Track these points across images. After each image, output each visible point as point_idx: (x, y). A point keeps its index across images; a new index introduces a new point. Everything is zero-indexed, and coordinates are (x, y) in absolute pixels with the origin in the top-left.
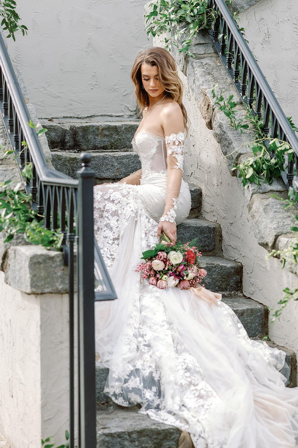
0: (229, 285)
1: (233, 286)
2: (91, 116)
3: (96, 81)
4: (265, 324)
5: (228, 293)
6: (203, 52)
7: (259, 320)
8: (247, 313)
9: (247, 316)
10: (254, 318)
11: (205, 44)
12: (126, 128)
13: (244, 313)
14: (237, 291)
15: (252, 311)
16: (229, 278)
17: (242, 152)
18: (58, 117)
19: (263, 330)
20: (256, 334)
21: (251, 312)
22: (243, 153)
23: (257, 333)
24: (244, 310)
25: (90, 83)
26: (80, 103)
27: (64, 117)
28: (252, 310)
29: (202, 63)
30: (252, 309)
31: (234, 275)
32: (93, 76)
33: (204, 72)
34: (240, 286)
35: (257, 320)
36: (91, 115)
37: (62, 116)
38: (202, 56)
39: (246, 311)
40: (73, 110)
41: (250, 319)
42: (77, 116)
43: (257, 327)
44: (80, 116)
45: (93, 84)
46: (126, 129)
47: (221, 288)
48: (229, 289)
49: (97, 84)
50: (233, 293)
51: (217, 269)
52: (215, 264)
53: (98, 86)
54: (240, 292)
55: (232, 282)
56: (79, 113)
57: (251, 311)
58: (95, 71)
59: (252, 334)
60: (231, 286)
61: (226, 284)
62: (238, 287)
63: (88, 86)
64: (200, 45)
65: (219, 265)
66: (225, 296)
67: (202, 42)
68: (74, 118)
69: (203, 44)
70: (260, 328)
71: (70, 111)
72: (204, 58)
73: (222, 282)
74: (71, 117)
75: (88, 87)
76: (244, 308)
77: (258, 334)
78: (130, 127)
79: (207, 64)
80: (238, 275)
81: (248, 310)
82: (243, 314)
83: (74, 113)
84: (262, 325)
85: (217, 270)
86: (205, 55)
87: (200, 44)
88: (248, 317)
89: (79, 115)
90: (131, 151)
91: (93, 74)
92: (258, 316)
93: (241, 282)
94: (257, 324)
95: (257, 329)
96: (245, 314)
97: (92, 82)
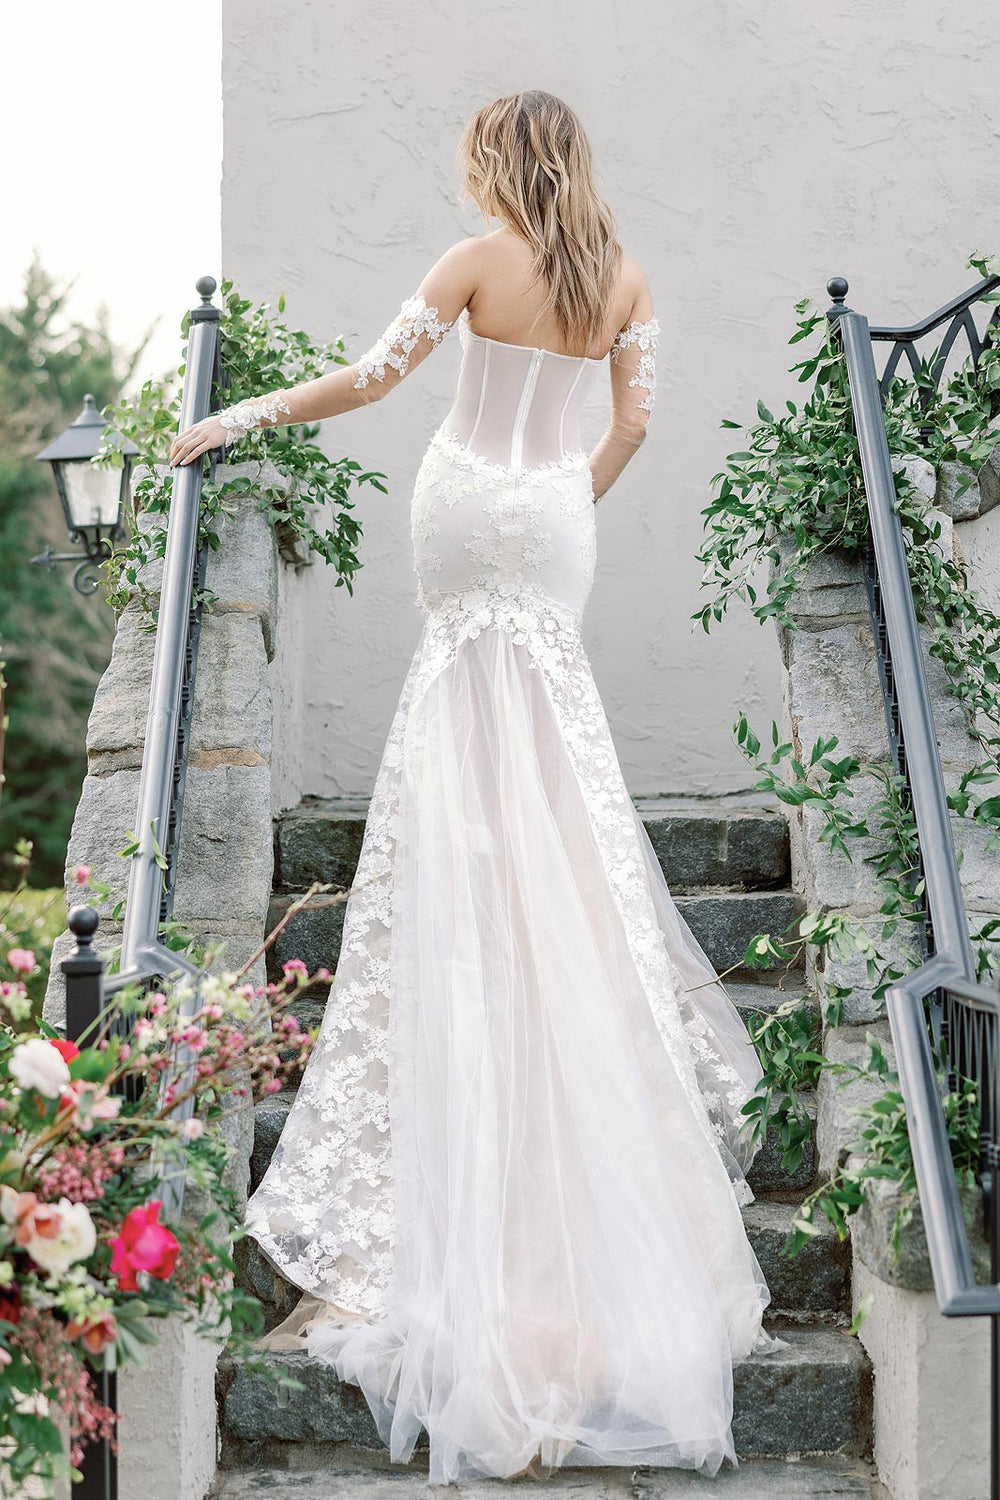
0: (809, 1291)
1: (822, 1297)
2: (740, 792)
3: (756, 694)
4: (863, 1413)
5: (808, 1314)
6: (836, 610)
7: (843, 1401)
8: (802, 1376)
9: (804, 1385)
10: (827, 1393)
11: (849, 585)
12: (677, 828)
13: (793, 1376)
14: (837, 1311)
15: (820, 1372)
16: (810, 1270)
17: (832, 902)
18: (645, 795)
19: (858, 1430)
20: (834, 1440)
21: (817, 1376)
22: (835, 905)
23: (838, 1439)
24: (792, 1368)
25: (737, 699)
26: (708, 756)
27: (662, 795)
28: (818, 1370)
29: (818, 641)
30: (818, 1365)
31: (824, 1263)
32: (747, 678)
33: (812, 667)
34: (844, 1298)
35: (837, 1401)
36: (742, 789)
37: (657, 792)
38: (830, 620)
39: (799, 1371)
40: (687, 774)
41: (813, 1396)
42: (699, 793)
43: (836, 1421)
44: (708, 793)
45: (747, 700)
46: (675, 830)
47: (785, 1299)
48: (810, 1302)
49: (758, 701)
50: (822, 1316)
51: (768, 1242)
52: (762, 1229)
53: (761, 705)
54: (844, 1315)
55: (818, 1283)
56: (706, 785)
57: (815, 1372)
58: (752, 664)
59: (822, 1442)
60: (815, 1295)
61: (799, 1290)
62: (839, 1300)
63: (731, 706)
64: (830, 591)
65: (773, 1231)
66: (797, 1323)
67: (839, 582)
68: (690, 797)
69: (841, 586)
70: (846, 1426)
71: (678, 779)
72: (834, 626)
73: (787, 1282)
74: (682, 795)
75: (731, 709)
76: (794, 1362)
77: (841, 1443)
78: (688, 826)
79: (831, 644)
80: (837, 1262)
81: (804, 1368)
82: (790, 1381)
83: (690, 784)
84: (854, 1417)
85: (769, 1246)
86: (842, 619)
87: (833, 587)
88: (805, 1389)
89: (705, 789)
90: (693, 895)
91: (747, 673)
92: (839, 1388)
93: (847, 1283)
94: (835, 1413)
95: (840, 1427)
96: (797, 1381)
97: (744, 696)
